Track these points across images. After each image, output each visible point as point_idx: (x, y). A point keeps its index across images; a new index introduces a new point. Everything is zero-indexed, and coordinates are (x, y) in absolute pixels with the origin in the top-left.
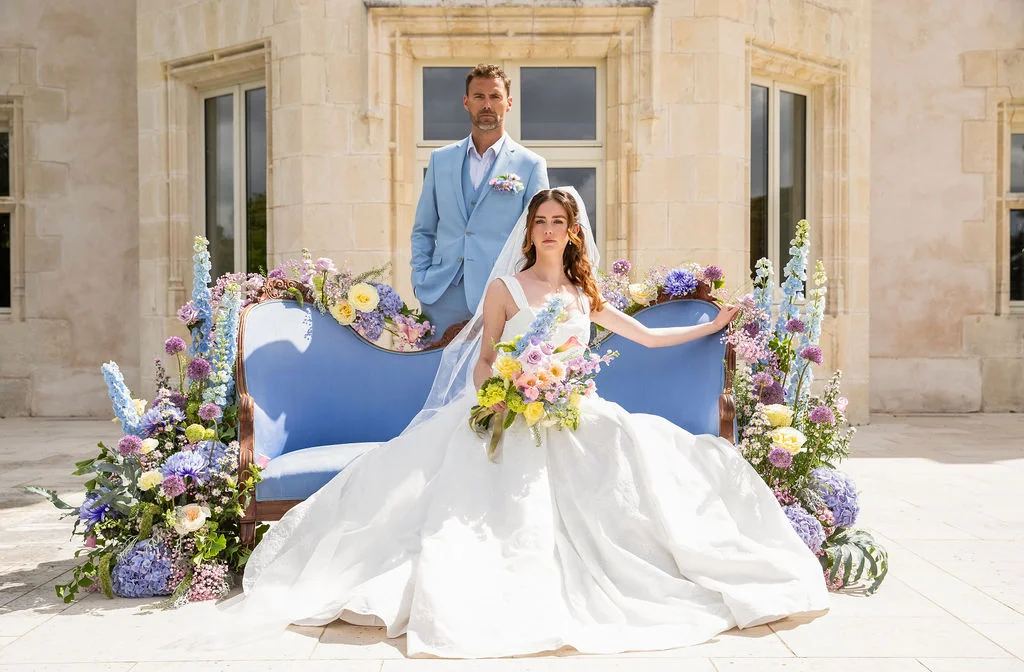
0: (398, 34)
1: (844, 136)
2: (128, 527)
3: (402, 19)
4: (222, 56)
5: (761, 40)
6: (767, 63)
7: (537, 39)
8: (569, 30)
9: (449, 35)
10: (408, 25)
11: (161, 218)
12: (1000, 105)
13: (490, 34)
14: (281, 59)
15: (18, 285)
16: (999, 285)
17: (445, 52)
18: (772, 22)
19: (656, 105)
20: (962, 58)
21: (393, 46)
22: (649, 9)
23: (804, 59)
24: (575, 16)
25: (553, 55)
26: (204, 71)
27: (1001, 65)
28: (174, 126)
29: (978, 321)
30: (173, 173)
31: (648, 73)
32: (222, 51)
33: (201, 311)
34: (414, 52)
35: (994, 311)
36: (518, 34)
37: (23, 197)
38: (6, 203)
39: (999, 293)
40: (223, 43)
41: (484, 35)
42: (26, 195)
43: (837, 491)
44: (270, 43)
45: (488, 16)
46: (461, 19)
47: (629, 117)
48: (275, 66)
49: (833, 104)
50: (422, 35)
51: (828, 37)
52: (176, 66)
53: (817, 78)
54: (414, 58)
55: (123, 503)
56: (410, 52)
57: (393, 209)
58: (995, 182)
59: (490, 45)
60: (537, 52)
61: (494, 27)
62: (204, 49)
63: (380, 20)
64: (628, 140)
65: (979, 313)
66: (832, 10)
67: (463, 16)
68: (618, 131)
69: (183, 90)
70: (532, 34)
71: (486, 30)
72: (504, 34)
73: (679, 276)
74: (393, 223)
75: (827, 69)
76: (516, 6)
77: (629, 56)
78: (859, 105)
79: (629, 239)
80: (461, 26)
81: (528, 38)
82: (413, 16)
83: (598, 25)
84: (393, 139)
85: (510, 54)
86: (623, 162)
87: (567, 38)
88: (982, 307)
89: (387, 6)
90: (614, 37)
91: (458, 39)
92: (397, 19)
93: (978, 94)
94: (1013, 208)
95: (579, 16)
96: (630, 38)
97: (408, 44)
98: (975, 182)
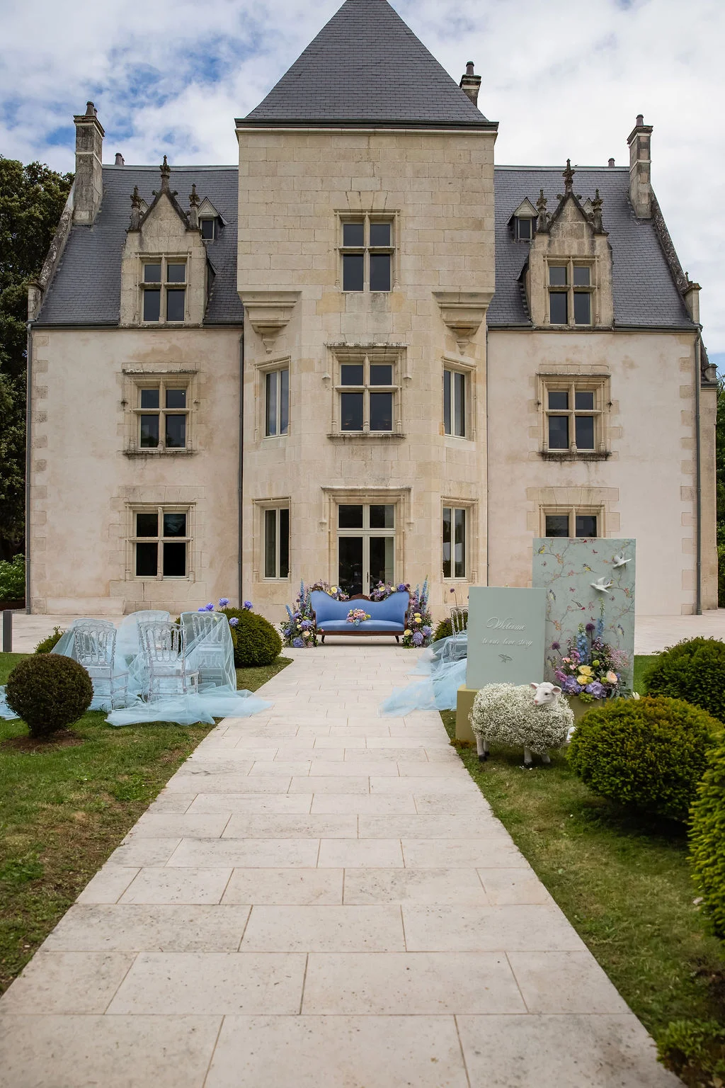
0: (332, 497)
4: (273, 499)
5: (446, 496)
6: (449, 502)
7: (374, 497)
8: (385, 495)
9: (347, 496)
10: (335, 493)
11: (251, 550)
12: (540, 507)
14: (294, 503)
17: (345, 501)
18: (450, 490)
19: (412, 519)
20: (526, 490)
21: (330, 500)
22: (410, 490)
23: (463, 499)
25: (380, 502)
26: (267, 503)
27: (540, 492)
28: (256, 519)
30: (255, 535)
31: (409, 509)
34: (337, 501)
40: (274, 495)
42: (191, 537)
44: (291, 496)
45: (359, 491)
46: (351, 492)
47: (404, 522)
49: (474, 512)
50: (339, 497)
51: (470, 492)
52: (257, 501)
53: (468, 505)
54: (336, 503)
56: (335, 501)
57: (330, 551)
58: (539, 533)
59: (361, 499)
60: (375, 501)
61: (362, 495)
62: (268, 497)
63: (326, 492)
64: (404, 528)
66: (472, 483)
68: (400, 526)
69: (259, 508)
71: (359, 495)
72: (365, 496)
74: (330, 554)
75: (472, 501)
76: (368, 489)
77: (403, 503)
78: (483, 513)
79: (403, 561)
80: (351, 494)
81: (371, 497)
84: (330, 528)
85: (366, 502)
86: (403, 535)
87: (384, 497)
89: (328, 489)
90: (399, 497)
91: (350, 497)
92: (331, 491)
93: (532, 503)
95: (388, 491)
96: (404, 498)
97: (335, 499)
98: (532, 533)
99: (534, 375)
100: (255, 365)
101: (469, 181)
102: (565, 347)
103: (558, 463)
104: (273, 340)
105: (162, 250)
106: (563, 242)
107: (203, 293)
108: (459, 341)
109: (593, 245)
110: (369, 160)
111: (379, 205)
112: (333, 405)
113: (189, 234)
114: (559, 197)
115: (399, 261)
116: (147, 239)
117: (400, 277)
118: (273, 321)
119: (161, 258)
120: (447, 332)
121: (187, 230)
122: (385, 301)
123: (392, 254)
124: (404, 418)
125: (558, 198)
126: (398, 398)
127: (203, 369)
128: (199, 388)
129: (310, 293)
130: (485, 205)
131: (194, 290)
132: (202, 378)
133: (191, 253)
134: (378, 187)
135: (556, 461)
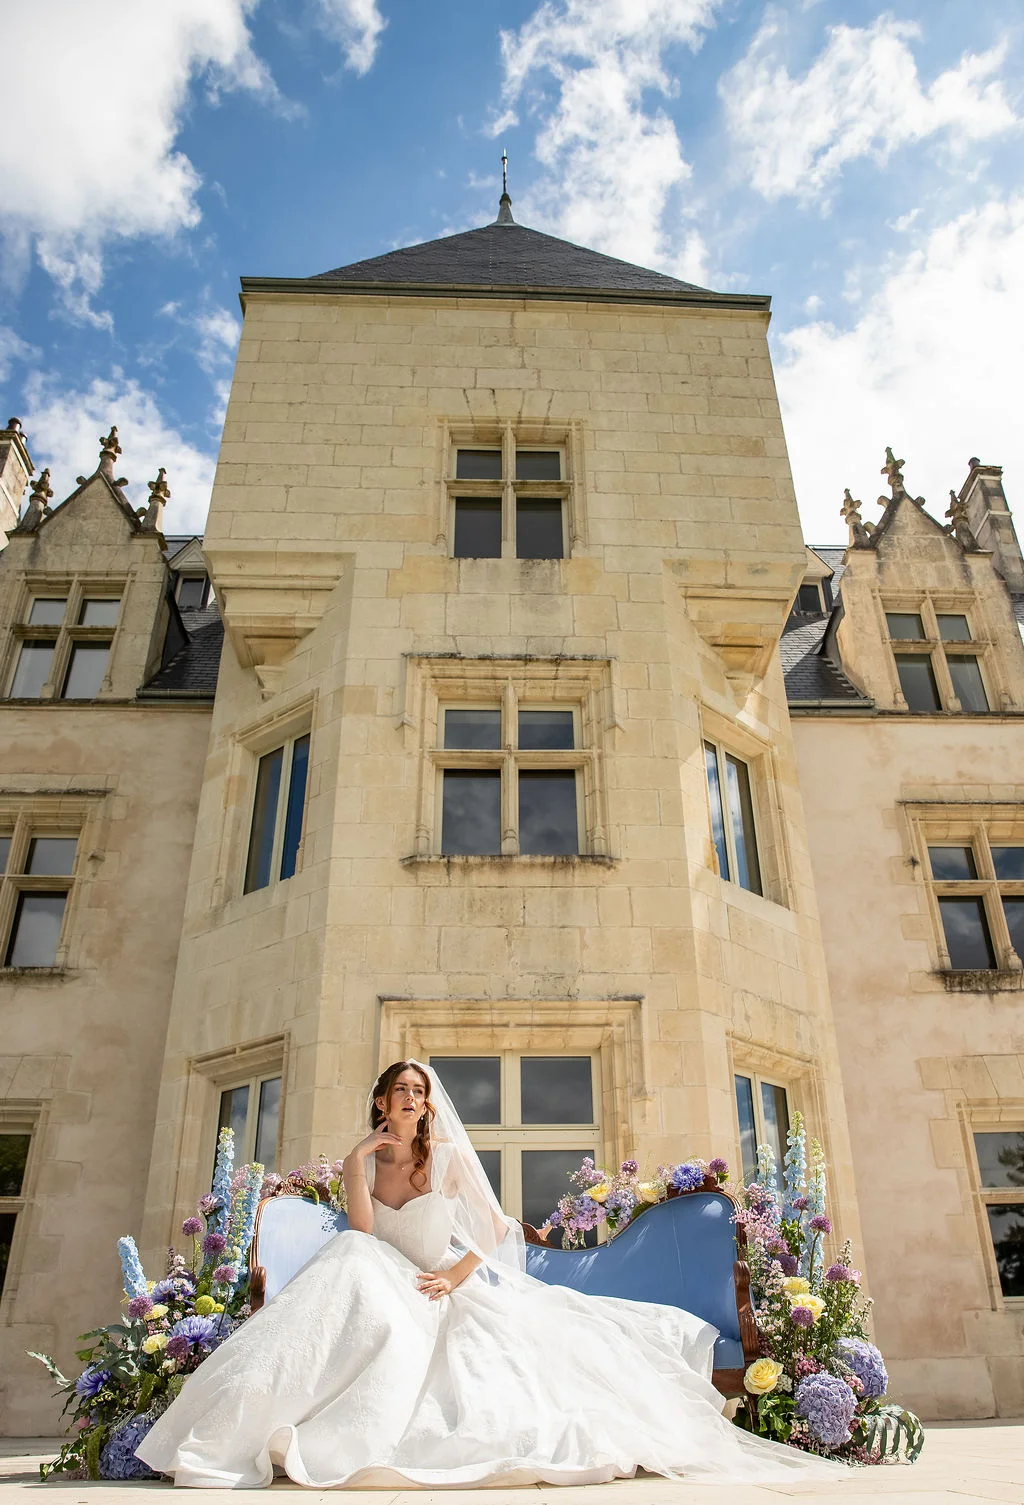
0: (408, 1025)
1: (824, 1124)
2: (126, 1401)
3: (412, 1011)
4: (244, 1049)
5: (739, 1033)
6: (746, 1055)
7: (536, 1029)
8: (565, 1022)
9: (455, 1026)
10: (417, 1017)
12: (958, 1105)
13: (493, 1025)
14: (299, 1048)
15: (11, 1288)
16: (990, 1279)
17: (450, 1042)
18: (747, 1018)
19: (648, 1087)
20: (918, 1062)
21: (403, 1036)
22: (637, 1003)
23: (779, 1052)
24: (570, 1009)
25: (552, 1046)
26: (226, 1065)
27: (952, 1070)
28: (190, 1117)
29: (977, 1316)
30: (184, 1162)
31: (640, 1060)
32: (243, 1045)
33: (220, 1198)
34: (422, 1041)
35: (990, 1307)
36: (519, 1025)
37: (34, 1197)
38: (16, 1202)
39: (991, 1287)
40: (247, 1036)
41: (487, 1026)
42: (37, 1195)
43: (863, 1357)
44: (289, 1034)
45: (491, 1009)
46: (467, 1012)
47: (623, 1100)
48: (293, 1054)
49: (810, 1096)
50: (430, 1026)
51: (798, 1035)
52: (199, 1061)
53: (793, 1072)
54: (422, 1048)
55: (125, 1369)
56: (419, 1041)
59: (493, 1036)
60: (537, 1042)
61: (496, 1019)
62: (228, 1043)
63: (392, 1012)
64: (625, 1122)
65: (975, 1309)
66: (800, 1013)
67: (468, 1009)
68: (614, 1114)
69: (203, 1083)
70: (531, 1025)
71: (488, 1022)
72: (506, 1025)
73: (686, 1171)
75: (803, 1063)
76: (517, 1000)
77: (622, 1045)
78: (834, 1097)
80: (466, 1018)
81: (528, 1029)
82: (424, 1009)
83: (591, 1017)
85: (511, 1044)
86: (621, 1141)
87: (564, 1029)
88: (978, 1302)
89: (399, 1000)
90: (607, 1028)
91: (465, 1029)
92: (408, 1011)
93: (937, 1096)
94: (988, 1203)
95: (574, 1009)
96: (622, 1029)
97: (417, 1034)
98: (950, 1177)
99: (892, 805)
100: (233, 735)
101: (721, 381)
102: (949, 748)
103: (985, 998)
104: (280, 669)
105: (74, 568)
106: (907, 566)
107: (148, 643)
108: (731, 675)
109: (966, 572)
110: (512, 344)
111: (536, 409)
112: (420, 790)
113: (137, 542)
114: (882, 499)
115: (584, 506)
116: (47, 549)
117: (586, 530)
118: (284, 619)
119: (69, 583)
120: (703, 648)
121: (133, 535)
122: (552, 574)
123: (566, 499)
124: (612, 821)
125: (879, 503)
126: (592, 778)
127: (121, 789)
128: (106, 828)
129: (373, 557)
130: (762, 417)
131: (131, 637)
132: (118, 810)
133: (134, 574)
134: (534, 383)
135: (977, 992)
